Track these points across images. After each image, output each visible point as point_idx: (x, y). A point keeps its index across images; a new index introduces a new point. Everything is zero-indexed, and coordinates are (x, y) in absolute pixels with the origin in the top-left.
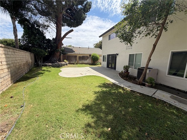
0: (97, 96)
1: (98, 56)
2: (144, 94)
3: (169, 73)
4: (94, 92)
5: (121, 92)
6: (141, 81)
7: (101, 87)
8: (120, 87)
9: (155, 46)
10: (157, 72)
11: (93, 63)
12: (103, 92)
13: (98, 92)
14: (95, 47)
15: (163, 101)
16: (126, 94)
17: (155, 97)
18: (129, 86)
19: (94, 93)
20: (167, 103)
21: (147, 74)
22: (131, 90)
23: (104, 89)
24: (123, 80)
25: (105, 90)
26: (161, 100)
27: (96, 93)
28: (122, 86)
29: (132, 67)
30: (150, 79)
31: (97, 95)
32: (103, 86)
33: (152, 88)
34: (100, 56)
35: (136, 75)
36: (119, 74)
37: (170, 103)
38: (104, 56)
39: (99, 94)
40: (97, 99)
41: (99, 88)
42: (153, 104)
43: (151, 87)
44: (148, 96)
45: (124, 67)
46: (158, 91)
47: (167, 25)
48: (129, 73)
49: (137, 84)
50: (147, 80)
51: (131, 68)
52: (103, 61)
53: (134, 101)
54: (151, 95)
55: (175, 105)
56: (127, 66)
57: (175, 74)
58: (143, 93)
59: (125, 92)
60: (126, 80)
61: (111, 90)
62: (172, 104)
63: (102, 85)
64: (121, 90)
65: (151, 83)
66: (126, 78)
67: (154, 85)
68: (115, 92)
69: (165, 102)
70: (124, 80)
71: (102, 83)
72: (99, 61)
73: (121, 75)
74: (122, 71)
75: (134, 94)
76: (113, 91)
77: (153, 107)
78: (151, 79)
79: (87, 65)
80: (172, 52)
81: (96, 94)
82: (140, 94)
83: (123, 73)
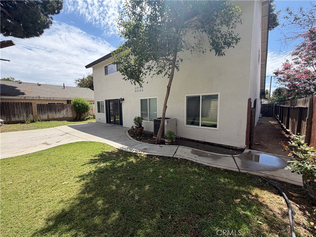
0: (87, 183)
1: (88, 103)
2: (164, 157)
3: (188, 123)
4: (80, 177)
5: (132, 162)
6: (160, 137)
7: (96, 162)
8: (131, 154)
9: (169, 88)
10: (176, 122)
11: (76, 118)
12: (100, 172)
13: (89, 175)
14: (80, 85)
15: (185, 159)
16: (141, 163)
17: (177, 157)
18: (144, 149)
19: (78, 179)
20: (189, 160)
21: (165, 126)
22: (147, 155)
23: (102, 165)
24: (135, 140)
25: (104, 167)
26: (183, 159)
27: (82, 177)
28: (134, 152)
29: (146, 118)
30: (169, 133)
31: (85, 181)
32: (99, 160)
33: (173, 145)
34: (92, 102)
35: (152, 130)
36: (128, 132)
37: (192, 160)
38: (98, 103)
39: (92, 177)
40: (87, 189)
41: (91, 165)
42: (175, 168)
43: (172, 143)
44: (169, 157)
45: (135, 119)
46: (179, 148)
47: (178, 63)
48: (143, 128)
49: (154, 143)
50: (166, 136)
51: (145, 120)
52: (99, 112)
53: (151, 171)
54: (172, 156)
55: (196, 161)
56: (139, 118)
57: (193, 123)
58: (163, 155)
59: (138, 160)
60: (140, 140)
61: (115, 163)
62: (194, 161)
63: (97, 158)
64: (132, 159)
65: (171, 138)
66: (140, 137)
67: (174, 140)
68: (123, 165)
69: (187, 160)
70: (137, 141)
71: (97, 153)
72: (90, 112)
73: (131, 133)
74: (133, 127)
75: (151, 160)
76: (119, 164)
77: (175, 172)
78: (171, 133)
79: (61, 122)
80: (187, 96)
81: (84, 179)
82: (160, 157)
83: (134, 129)
